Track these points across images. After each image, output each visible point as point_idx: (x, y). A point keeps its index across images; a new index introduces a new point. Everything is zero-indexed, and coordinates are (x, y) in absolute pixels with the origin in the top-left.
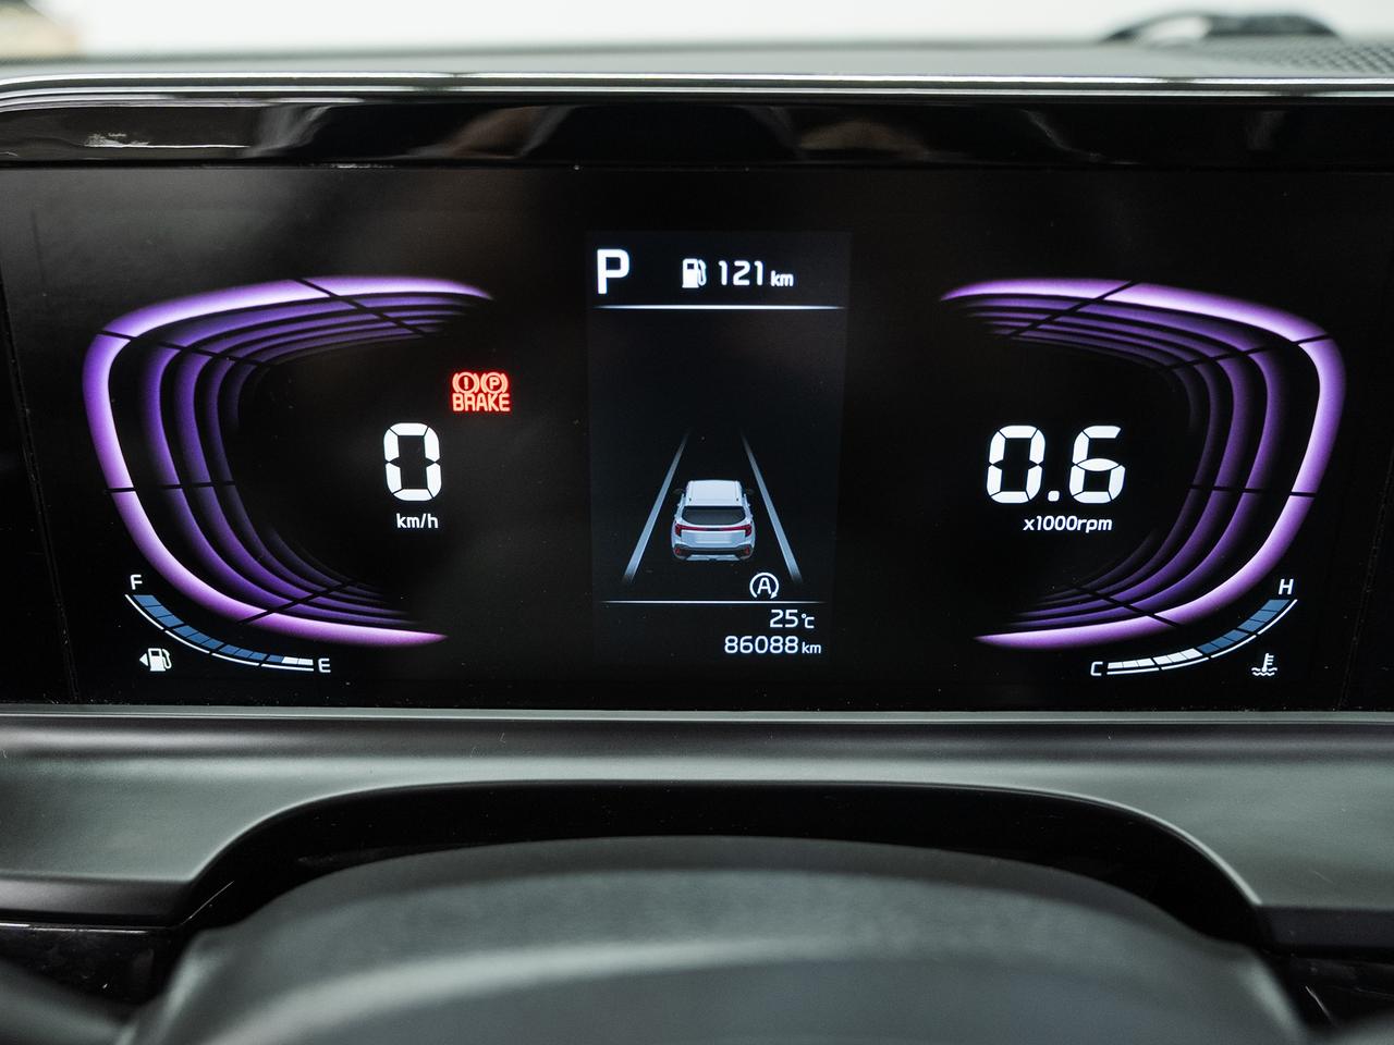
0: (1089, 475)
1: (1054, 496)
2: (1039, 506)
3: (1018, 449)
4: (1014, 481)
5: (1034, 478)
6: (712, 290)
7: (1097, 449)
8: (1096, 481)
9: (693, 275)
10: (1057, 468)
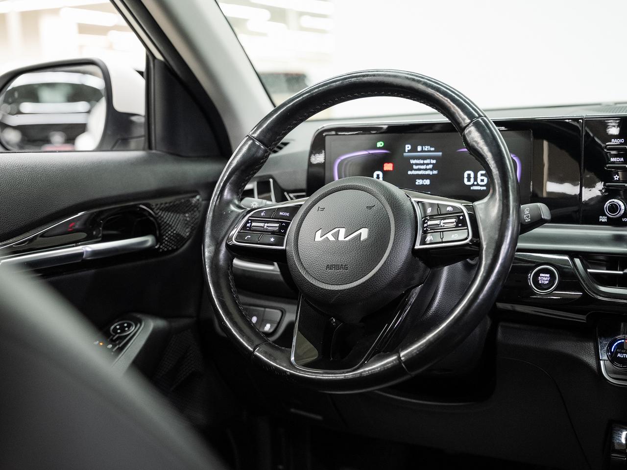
0: (481, 180)
1: (475, 183)
2: (473, 185)
3: (469, 175)
4: (469, 180)
5: (472, 180)
6: (422, 151)
7: (482, 175)
8: (482, 181)
9: (419, 148)
10: (476, 179)
